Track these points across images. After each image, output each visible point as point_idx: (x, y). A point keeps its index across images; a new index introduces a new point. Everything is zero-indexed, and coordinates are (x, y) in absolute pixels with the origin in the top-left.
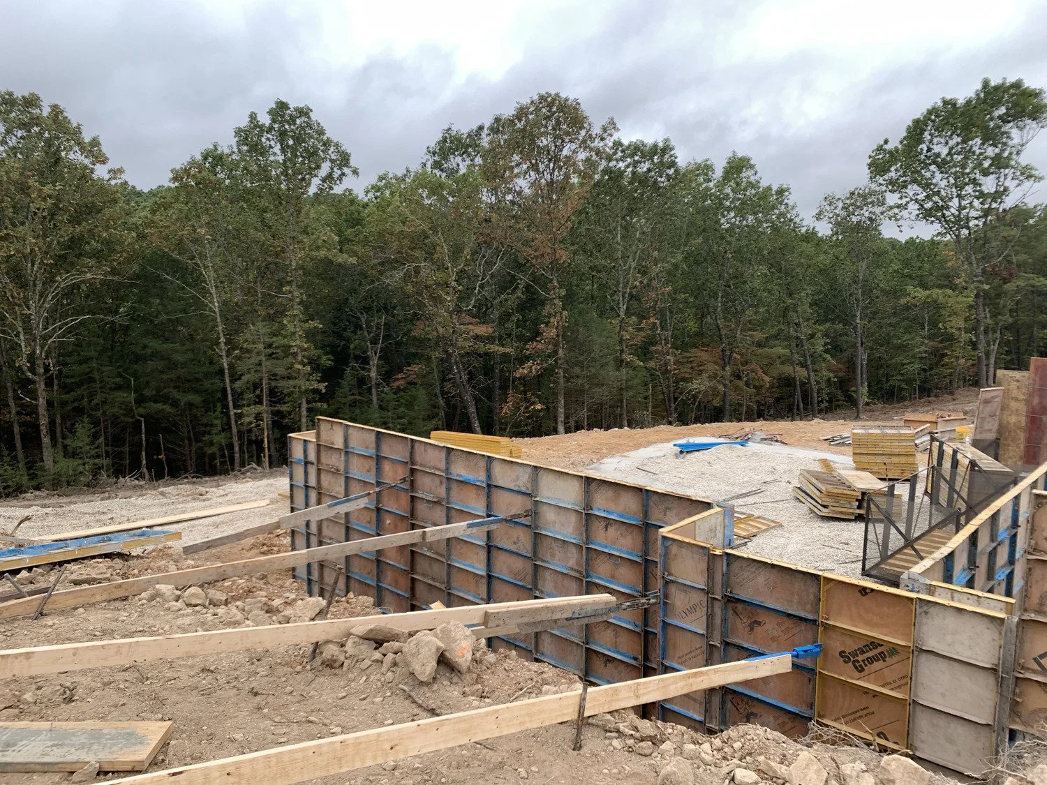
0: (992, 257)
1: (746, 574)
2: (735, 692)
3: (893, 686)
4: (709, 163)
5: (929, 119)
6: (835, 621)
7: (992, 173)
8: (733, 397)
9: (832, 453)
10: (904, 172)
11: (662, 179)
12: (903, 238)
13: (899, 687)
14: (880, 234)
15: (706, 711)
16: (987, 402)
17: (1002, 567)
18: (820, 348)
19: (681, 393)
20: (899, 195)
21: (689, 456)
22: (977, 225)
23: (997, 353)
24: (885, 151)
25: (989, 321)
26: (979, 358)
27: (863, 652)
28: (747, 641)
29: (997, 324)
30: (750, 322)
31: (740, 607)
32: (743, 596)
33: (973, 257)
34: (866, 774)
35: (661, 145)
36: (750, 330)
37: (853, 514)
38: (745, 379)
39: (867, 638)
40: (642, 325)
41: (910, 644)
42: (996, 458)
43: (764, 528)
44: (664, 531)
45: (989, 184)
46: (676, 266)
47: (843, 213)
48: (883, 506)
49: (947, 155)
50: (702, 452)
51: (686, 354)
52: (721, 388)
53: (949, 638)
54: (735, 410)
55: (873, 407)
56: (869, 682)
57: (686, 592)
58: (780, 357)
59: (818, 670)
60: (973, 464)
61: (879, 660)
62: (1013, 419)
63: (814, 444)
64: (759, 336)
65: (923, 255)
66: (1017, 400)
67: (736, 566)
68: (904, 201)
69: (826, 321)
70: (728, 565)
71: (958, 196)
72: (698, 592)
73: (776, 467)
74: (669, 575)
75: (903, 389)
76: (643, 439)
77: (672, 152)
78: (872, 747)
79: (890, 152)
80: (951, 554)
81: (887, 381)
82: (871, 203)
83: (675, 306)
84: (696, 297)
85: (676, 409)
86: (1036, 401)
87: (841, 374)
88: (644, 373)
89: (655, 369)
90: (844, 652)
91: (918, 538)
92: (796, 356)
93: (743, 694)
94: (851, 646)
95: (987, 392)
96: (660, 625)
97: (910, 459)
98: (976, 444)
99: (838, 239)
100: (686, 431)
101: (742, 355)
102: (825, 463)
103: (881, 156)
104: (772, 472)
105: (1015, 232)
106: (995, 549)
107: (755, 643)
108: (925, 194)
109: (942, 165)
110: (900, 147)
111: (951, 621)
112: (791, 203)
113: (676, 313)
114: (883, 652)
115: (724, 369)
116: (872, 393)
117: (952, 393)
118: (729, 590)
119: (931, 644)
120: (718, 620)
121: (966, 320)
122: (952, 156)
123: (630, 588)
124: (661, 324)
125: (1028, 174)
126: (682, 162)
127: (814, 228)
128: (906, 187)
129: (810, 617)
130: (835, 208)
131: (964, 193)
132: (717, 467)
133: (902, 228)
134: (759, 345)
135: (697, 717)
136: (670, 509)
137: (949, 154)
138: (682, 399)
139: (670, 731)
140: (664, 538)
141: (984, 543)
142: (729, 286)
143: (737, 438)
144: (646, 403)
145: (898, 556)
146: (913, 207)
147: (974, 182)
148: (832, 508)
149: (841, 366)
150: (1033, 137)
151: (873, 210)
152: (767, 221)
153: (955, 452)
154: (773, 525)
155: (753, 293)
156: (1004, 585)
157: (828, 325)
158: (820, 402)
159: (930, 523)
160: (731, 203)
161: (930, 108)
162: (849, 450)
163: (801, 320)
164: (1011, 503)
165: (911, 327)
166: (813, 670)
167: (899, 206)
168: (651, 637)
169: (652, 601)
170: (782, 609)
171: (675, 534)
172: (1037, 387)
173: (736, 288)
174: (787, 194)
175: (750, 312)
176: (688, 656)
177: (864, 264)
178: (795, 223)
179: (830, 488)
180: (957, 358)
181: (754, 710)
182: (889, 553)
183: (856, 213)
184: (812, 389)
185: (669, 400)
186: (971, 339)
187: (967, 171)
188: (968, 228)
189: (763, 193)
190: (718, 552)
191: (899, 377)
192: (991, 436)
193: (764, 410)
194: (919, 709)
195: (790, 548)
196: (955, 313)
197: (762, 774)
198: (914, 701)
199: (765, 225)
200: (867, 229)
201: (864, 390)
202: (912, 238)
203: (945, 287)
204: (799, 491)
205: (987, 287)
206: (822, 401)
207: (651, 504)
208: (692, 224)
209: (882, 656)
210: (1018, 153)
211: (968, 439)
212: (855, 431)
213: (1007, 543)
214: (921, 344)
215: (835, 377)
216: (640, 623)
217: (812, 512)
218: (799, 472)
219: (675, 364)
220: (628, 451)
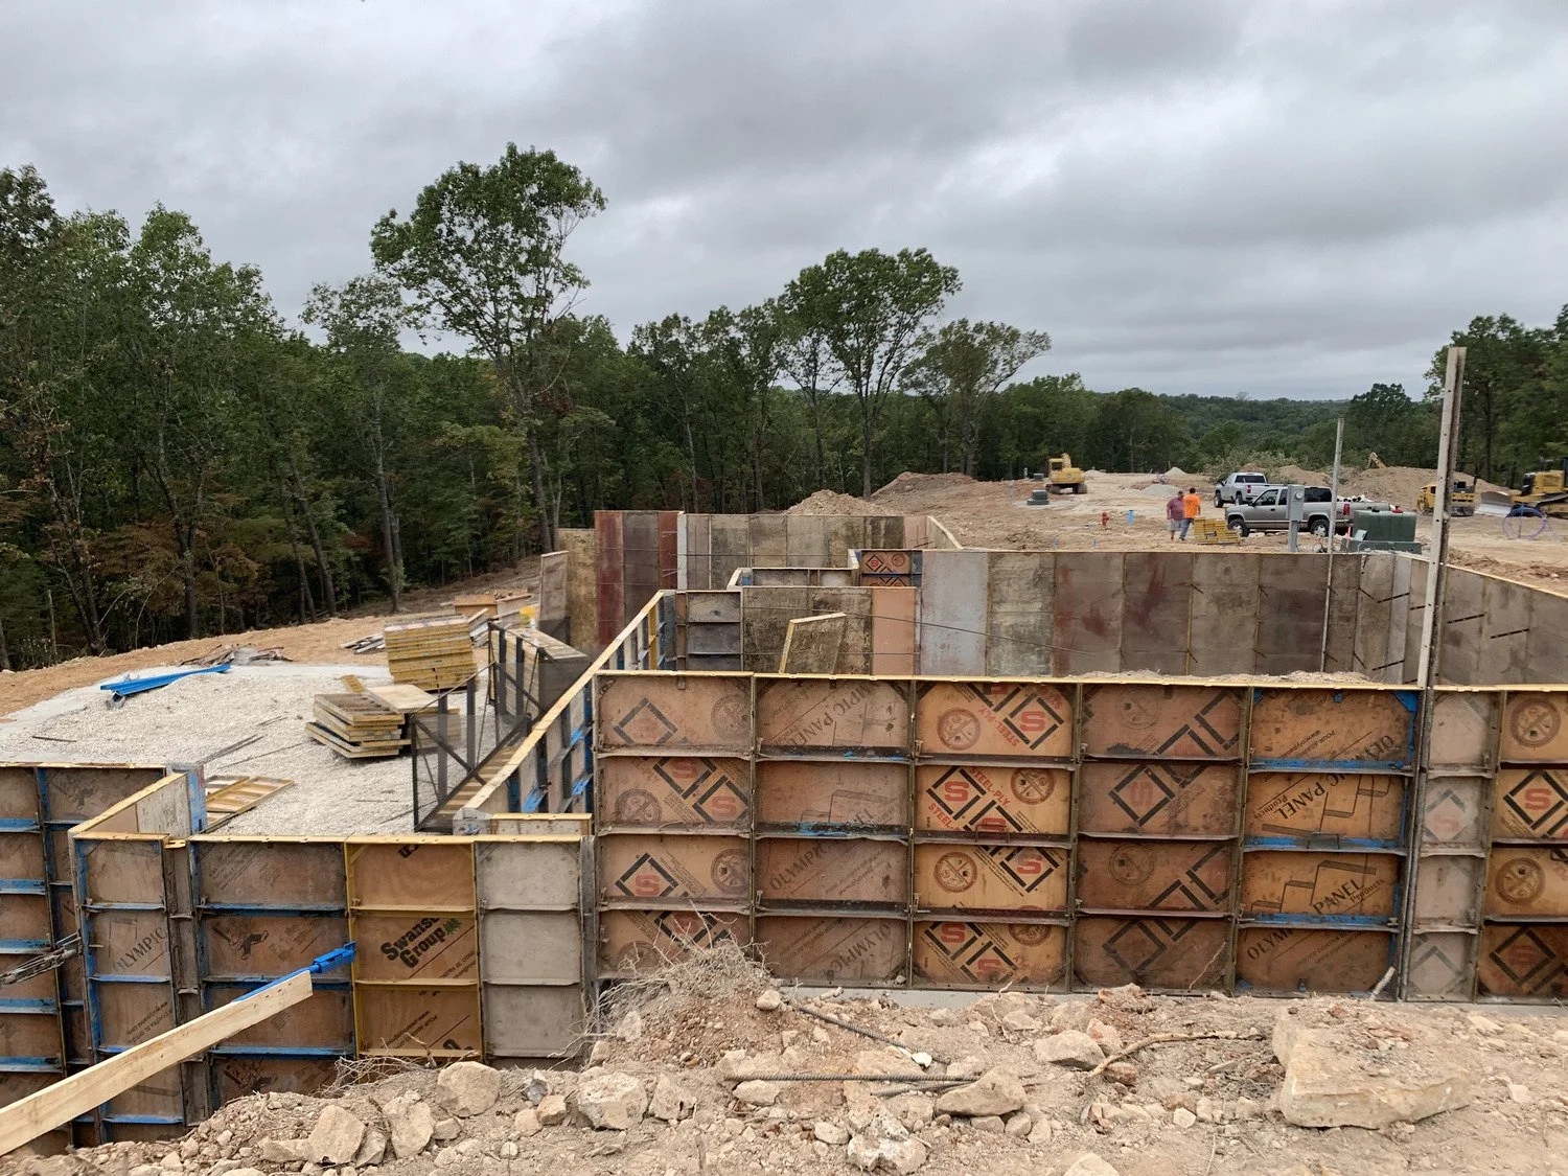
0: (541, 383)
1: (228, 869)
2: (229, 1056)
3: (457, 972)
4: (116, 217)
5: (447, 189)
6: (371, 902)
7: (530, 272)
8: (200, 598)
9: (360, 665)
10: (421, 261)
11: (29, 236)
12: (430, 354)
13: (466, 970)
14: (398, 346)
15: (185, 1103)
16: (550, 571)
17: (580, 777)
18: (330, 514)
19: (109, 601)
20: (417, 293)
21: (130, 703)
22: (519, 340)
23: (561, 508)
24: (392, 226)
25: (547, 468)
26: (540, 516)
27: (412, 937)
28: (242, 972)
29: (557, 471)
30: (216, 479)
31: (225, 921)
32: (227, 901)
33: (519, 383)
34: (420, 1104)
35: (18, 176)
36: (219, 491)
37: (395, 747)
38: (219, 569)
39: (413, 916)
40: (20, 489)
41: (473, 908)
42: (568, 642)
43: (267, 793)
44: (79, 831)
45: (528, 286)
46: (74, 386)
47: (343, 315)
48: (434, 729)
49: (473, 242)
50: (154, 692)
51: (111, 535)
52: (180, 586)
53: (519, 885)
54: (209, 619)
55: (414, 593)
56: (425, 976)
57: (129, 922)
58: (271, 532)
59: (354, 981)
60: (541, 653)
61: (435, 941)
62: (583, 591)
63: (332, 656)
64: (232, 499)
65: (458, 379)
66: (584, 565)
67: (210, 859)
68: (424, 301)
69: (336, 473)
70: (197, 860)
71: (493, 299)
72: (152, 915)
73: (278, 698)
74: (95, 901)
75: (451, 565)
76: (42, 686)
77: (42, 192)
78: (427, 1065)
79: (400, 230)
80: (516, 774)
81: (430, 555)
82: (380, 301)
83: (82, 454)
84: (118, 439)
85: (103, 629)
86: (605, 565)
87: (364, 551)
88: (36, 572)
89: (56, 564)
90: (388, 944)
91: (485, 762)
92: (296, 528)
93: (243, 1055)
94: (395, 932)
95: (549, 558)
96: (86, 989)
97: (466, 659)
98: (544, 627)
99: (339, 352)
100: (121, 663)
101: (209, 531)
102: (351, 681)
103: (387, 234)
104: (272, 706)
105: (566, 353)
106: (569, 756)
107: (255, 970)
108: (451, 293)
109: (468, 255)
110: (412, 224)
111: (518, 862)
112: (262, 294)
113: (85, 467)
114: (439, 930)
115: (181, 556)
116: (411, 575)
117: (513, 566)
118: (203, 900)
119: (499, 899)
120: (190, 953)
121: (521, 466)
122: (480, 245)
123: (29, 944)
124: (57, 486)
125: (571, 276)
126: (64, 209)
127: (302, 334)
128: (424, 281)
129: (335, 907)
130: (330, 305)
131: (499, 295)
132: (182, 712)
133: (426, 340)
134: (237, 514)
135: (171, 1120)
136: (90, 793)
137: (475, 240)
138: (113, 611)
139: (103, 1157)
140: (79, 841)
141: (555, 751)
142: (176, 422)
143: (212, 662)
144: (44, 624)
145: (461, 793)
146: (438, 310)
147: (510, 281)
148: (365, 745)
149: (363, 539)
150: (572, 229)
151: (385, 312)
152: (228, 320)
153: (519, 641)
154: (280, 786)
155: (218, 433)
156: (583, 800)
157: (338, 479)
158: (337, 594)
159: (497, 737)
160: (162, 286)
161: (445, 174)
162: (383, 657)
163: (297, 472)
164: (582, 694)
165: (454, 478)
166: (347, 984)
167: (419, 308)
168: (76, 1015)
169: (67, 953)
170: (291, 907)
171: (97, 831)
172: (605, 546)
173: (187, 424)
174: (255, 279)
175: (214, 462)
176: (144, 1026)
177: (380, 389)
178: (272, 325)
179: (363, 717)
180: (515, 517)
181: (265, 1075)
182: (449, 791)
183: (362, 315)
184: (324, 576)
185: (89, 614)
186: (528, 492)
187: (501, 266)
188: (509, 343)
189: (216, 275)
190: (178, 844)
191: (445, 549)
192: (558, 615)
193: (254, 614)
194: (492, 992)
195: (309, 816)
196: (506, 458)
197: (266, 1166)
198: (485, 983)
199: (225, 325)
200: (379, 338)
201: (400, 570)
202: (441, 354)
203: (492, 422)
204: (315, 728)
205: (539, 423)
206: (341, 592)
207: (54, 790)
208: (96, 317)
209: (439, 935)
210: (558, 247)
211: (533, 622)
212: (388, 629)
213: (583, 744)
214: (470, 504)
215: (356, 555)
216: (52, 998)
217: (337, 755)
218: (312, 700)
219: (91, 553)
220: (13, 710)
